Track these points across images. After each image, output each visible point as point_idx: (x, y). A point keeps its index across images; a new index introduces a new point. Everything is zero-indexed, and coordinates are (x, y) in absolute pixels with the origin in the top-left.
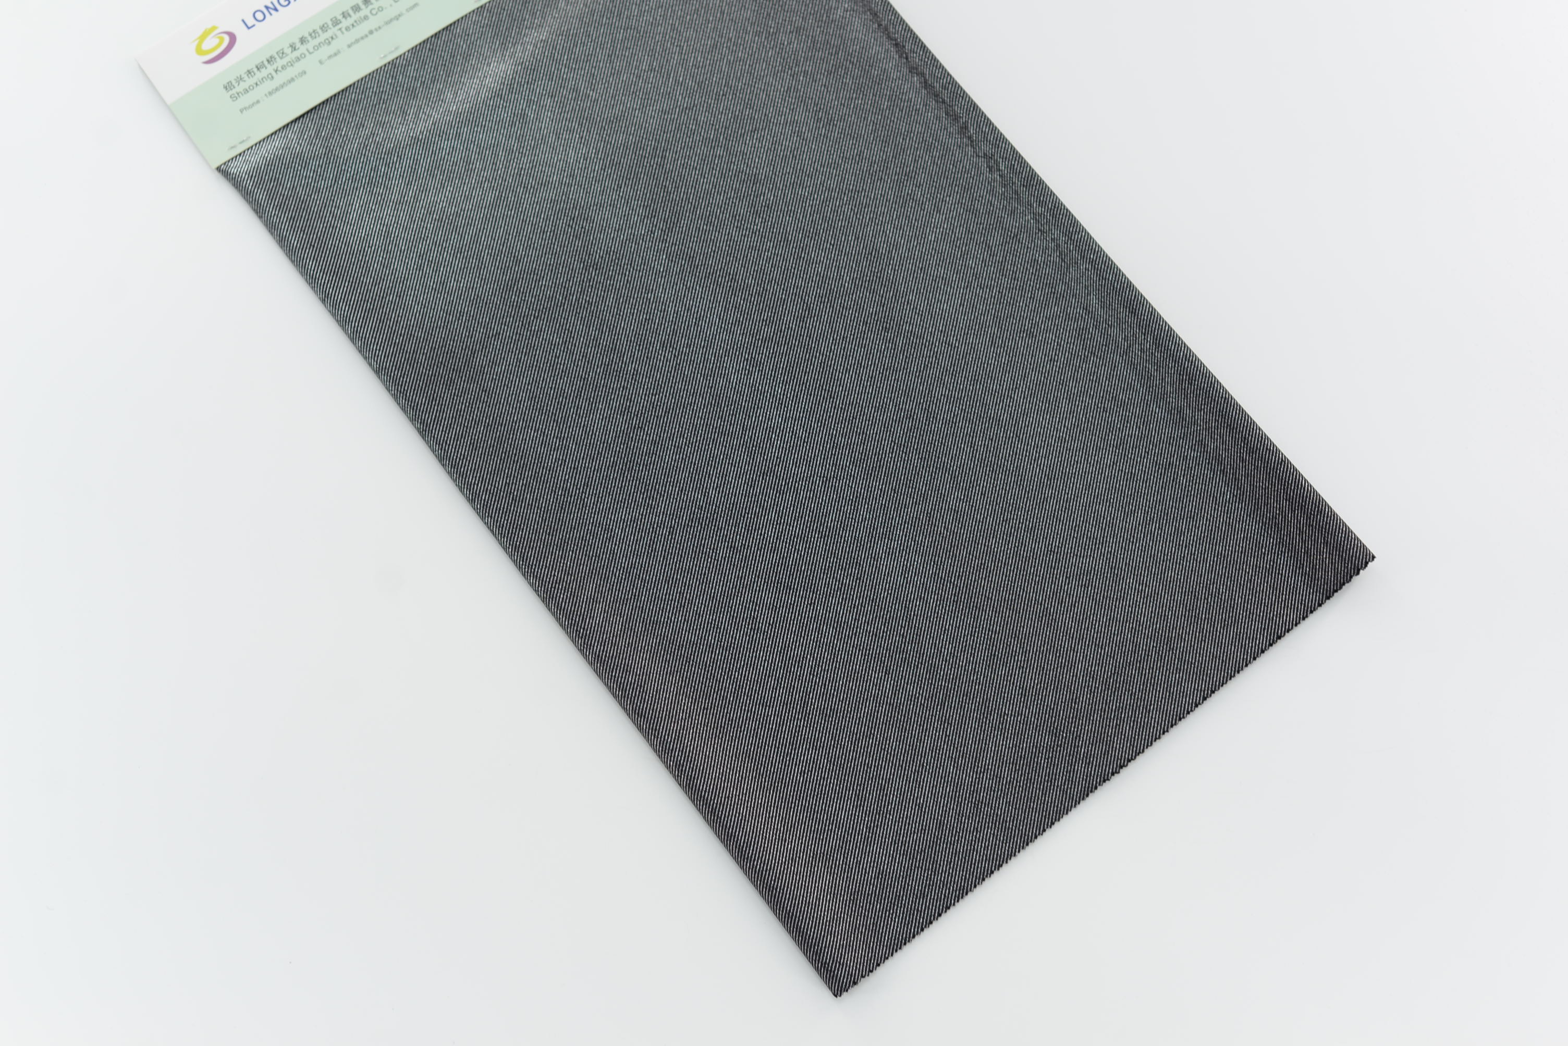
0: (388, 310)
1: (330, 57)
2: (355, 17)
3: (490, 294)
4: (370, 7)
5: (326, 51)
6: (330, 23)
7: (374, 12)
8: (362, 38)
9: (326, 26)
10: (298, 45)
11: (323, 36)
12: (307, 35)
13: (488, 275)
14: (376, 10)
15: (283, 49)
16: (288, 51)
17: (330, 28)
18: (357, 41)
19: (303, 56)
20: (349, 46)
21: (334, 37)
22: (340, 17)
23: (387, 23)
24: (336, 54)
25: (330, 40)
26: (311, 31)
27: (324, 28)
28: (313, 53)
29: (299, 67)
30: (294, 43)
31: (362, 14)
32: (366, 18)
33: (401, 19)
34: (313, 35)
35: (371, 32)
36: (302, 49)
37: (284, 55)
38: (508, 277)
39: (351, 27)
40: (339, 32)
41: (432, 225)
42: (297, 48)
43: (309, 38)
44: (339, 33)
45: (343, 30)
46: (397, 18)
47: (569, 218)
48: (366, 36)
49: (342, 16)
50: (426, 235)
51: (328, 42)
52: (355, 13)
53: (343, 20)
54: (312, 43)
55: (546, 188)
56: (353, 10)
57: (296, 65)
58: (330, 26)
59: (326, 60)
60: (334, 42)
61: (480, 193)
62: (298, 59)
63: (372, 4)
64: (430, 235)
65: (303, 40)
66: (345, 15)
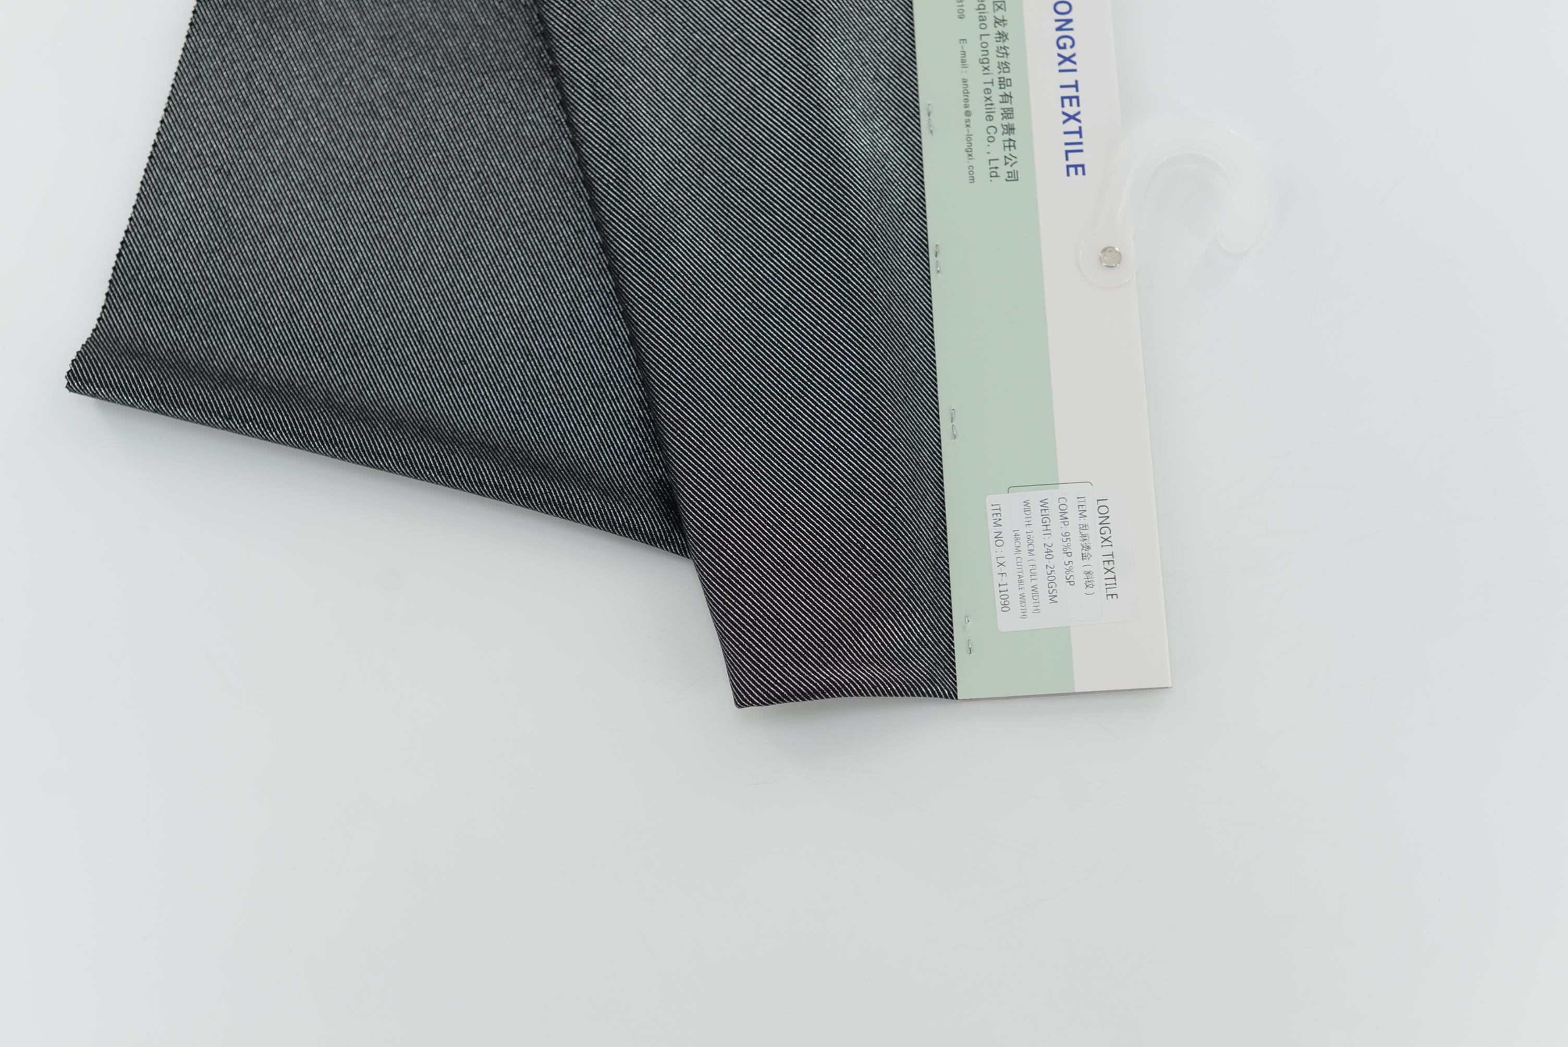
1: (964, 53)
2: (998, 107)
3: (576, 48)
4: (1000, 130)
5: (974, 54)
6: (1007, 76)
7: (992, 130)
8: (966, 100)
9: (1006, 70)
10: (1000, 28)
11: (994, 61)
12: (1006, 44)
13: (600, 57)
14: (992, 134)
15: (1005, 10)
16: (999, 14)
17: (999, 73)
18: (966, 93)
19: (983, 26)
20: (965, 81)
21: (986, 71)
22: (1007, 90)
23: (969, 137)
24: (963, 61)
25: (986, 66)
26: (1008, 51)
27: (1004, 67)
28: (981, 39)
29: (972, 15)
30: (1005, 25)
31: (998, 116)
32: (990, 118)
33: (966, 154)
34: (1003, 51)
35: (968, 113)
36: (992, 30)
37: (996, 7)
38: (584, 77)
39: (988, 96)
40: (991, 81)
41: (695, 40)
42: (997, 25)
43: (1001, 44)
44: (988, 78)
45: (989, 86)
46: (969, 152)
47: (611, 181)
48: (966, 106)
49: (1008, 94)
50: (687, 28)
51: (984, 62)
52: (1003, 109)
53: (1002, 92)
54: (993, 46)
55: (664, 181)
56: (1008, 109)
57: (977, 14)
58: (1002, 75)
59: (963, 48)
60: (980, 67)
61: (702, 113)
62: (982, 19)
63: (1003, 133)
64: (685, 31)
65: (1002, 36)
66: (1007, 97)
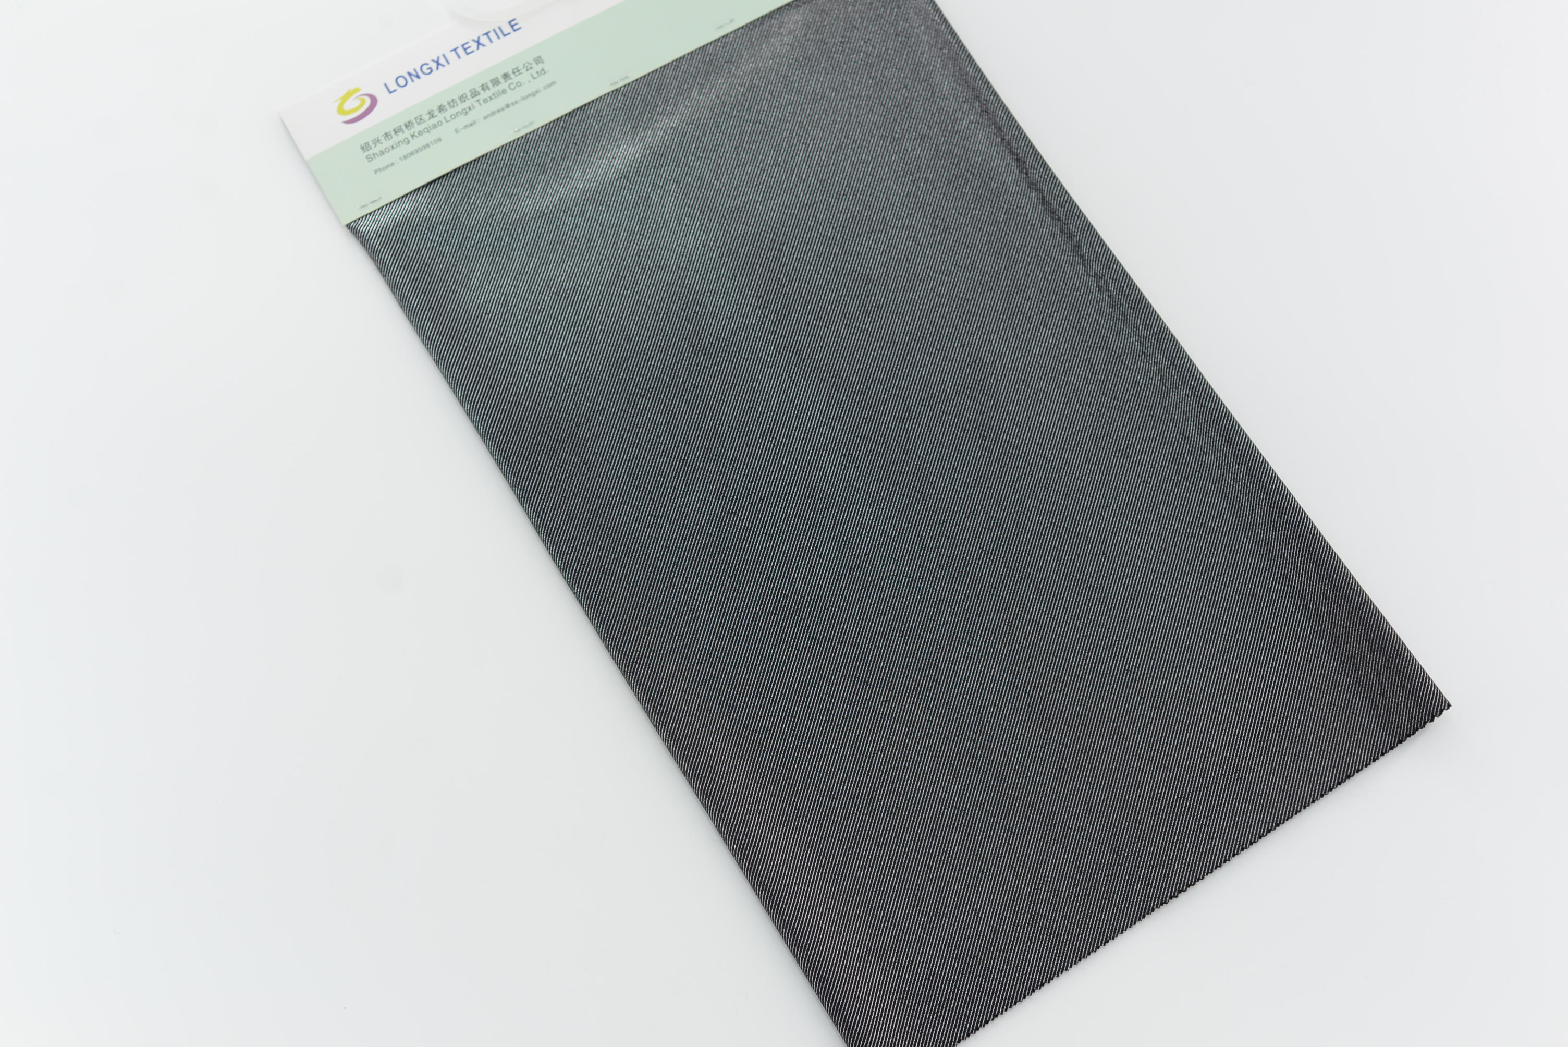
0: (499, 376)
1: (466, 127)
2: (494, 90)
3: (600, 369)
4: (509, 82)
5: (463, 120)
6: (469, 94)
7: (512, 87)
8: (499, 111)
9: (464, 96)
10: (436, 113)
11: (461, 106)
12: (445, 104)
13: (599, 351)
14: (514, 85)
15: (421, 115)
16: (426, 117)
17: (469, 99)
18: (493, 113)
19: (440, 124)
20: (485, 118)
21: (472, 108)
22: (479, 89)
23: (524, 98)
24: (471, 125)
25: (468, 110)
26: (450, 100)
27: (462, 98)
28: (450, 121)
29: (435, 134)
30: (432, 111)
31: (500, 87)
32: (504, 92)
33: (538, 95)
34: (452, 104)
35: (508, 106)
36: (440, 117)
37: (422, 121)
38: (618, 354)
39: (489, 99)
40: (477, 103)
41: (549, 298)
42: (434, 115)
43: (447, 107)
44: (476, 104)
45: (481, 101)
46: (534, 94)
47: (683, 302)
48: (503, 109)
49: (481, 88)
50: (543, 306)
51: (465, 112)
52: (494, 85)
53: (482, 92)
54: (450, 112)
55: (663, 271)
56: (492, 83)
57: (433, 131)
58: (469, 97)
59: (461, 129)
60: (470, 113)
61: (599, 271)
62: (435, 126)
63: (511, 79)
64: (546, 307)
65: (441, 109)
66: (484, 87)
